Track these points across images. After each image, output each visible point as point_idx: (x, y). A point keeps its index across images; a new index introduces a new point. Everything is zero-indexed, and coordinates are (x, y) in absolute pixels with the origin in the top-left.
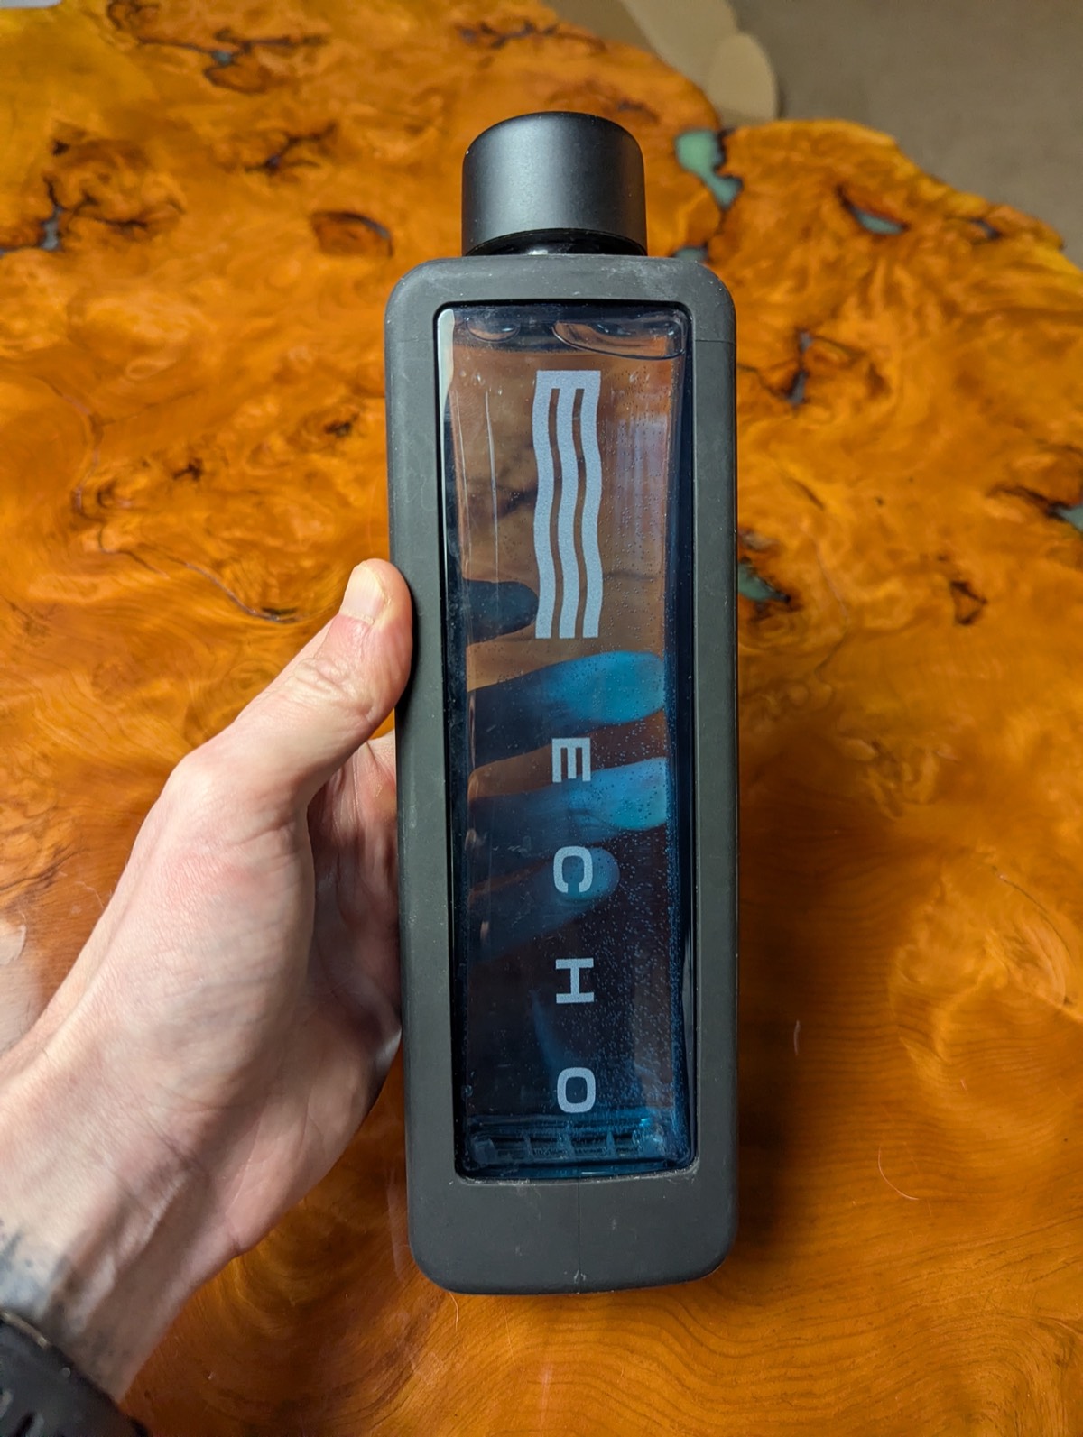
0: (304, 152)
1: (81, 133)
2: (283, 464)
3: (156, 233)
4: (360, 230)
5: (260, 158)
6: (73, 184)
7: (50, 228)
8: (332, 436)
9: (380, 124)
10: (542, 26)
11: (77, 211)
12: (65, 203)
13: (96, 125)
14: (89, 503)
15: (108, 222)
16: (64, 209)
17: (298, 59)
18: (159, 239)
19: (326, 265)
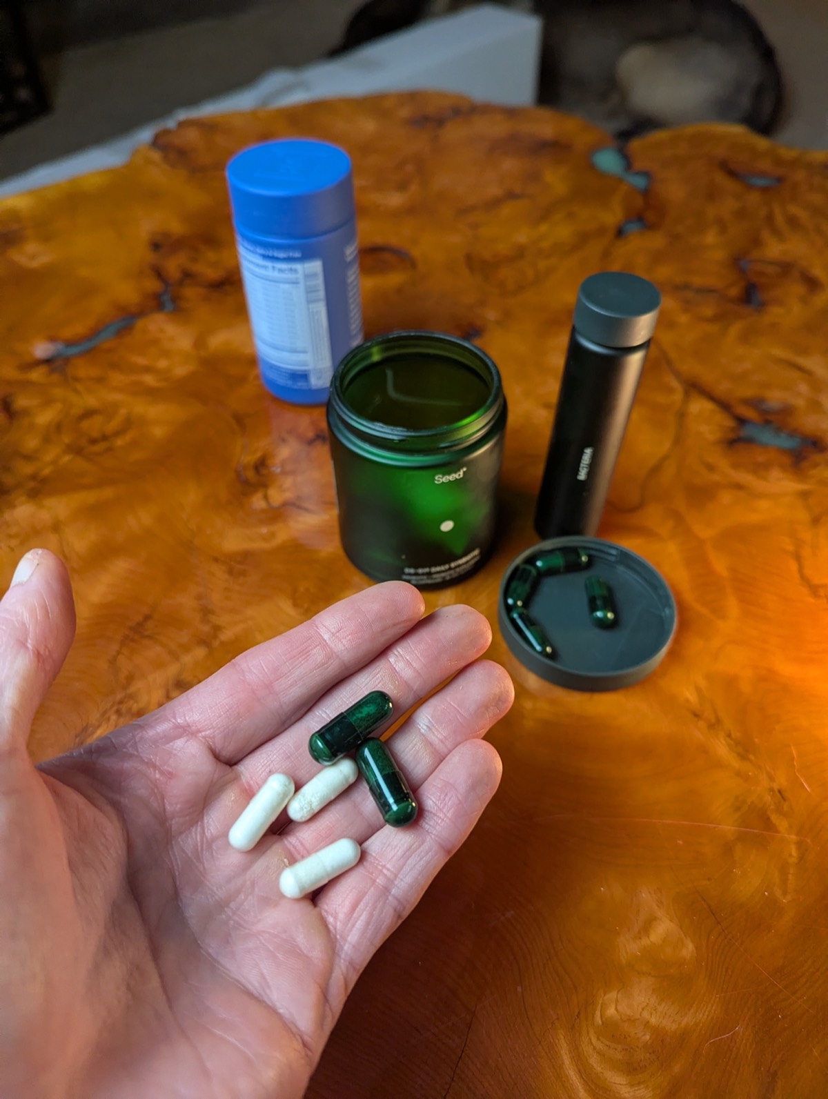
1: (166, 235)
4: (387, 256)
7: (166, 298)
9: (378, 189)
10: (464, 108)
11: (181, 283)
12: (170, 280)
14: (250, 474)
15: (205, 286)
16: (172, 284)
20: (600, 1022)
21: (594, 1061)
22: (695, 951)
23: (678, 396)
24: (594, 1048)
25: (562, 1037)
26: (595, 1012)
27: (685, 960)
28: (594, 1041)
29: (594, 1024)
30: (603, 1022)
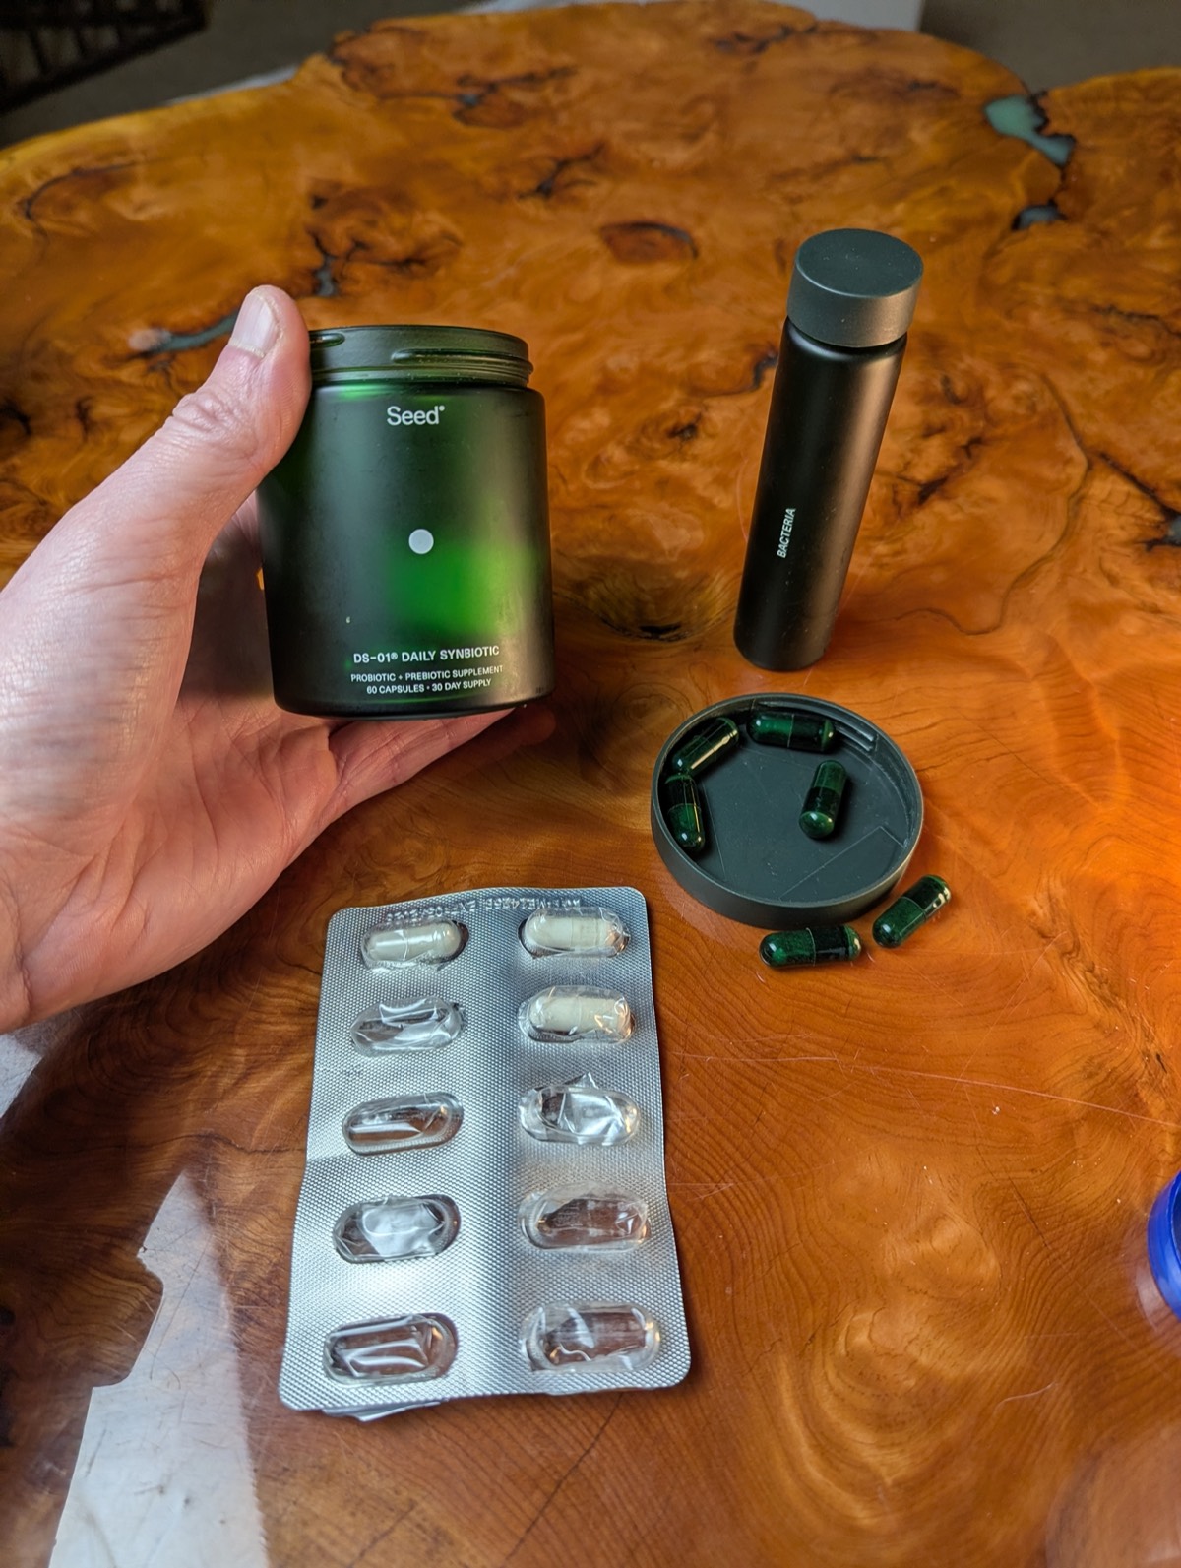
0: (578, 172)
1: (337, 186)
2: (629, 475)
3: (437, 268)
4: (657, 236)
5: (532, 184)
6: (340, 232)
7: (324, 276)
8: (677, 440)
9: (654, 138)
10: (800, 27)
11: (348, 257)
12: (334, 251)
13: (350, 176)
15: (383, 263)
16: (335, 257)
17: (549, 90)
18: (441, 272)
19: (625, 275)
20: (843, 1352)
21: (828, 1406)
22: (999, 1270)
23: (1076, 471)
24: (831, 1388)
25: (784, 1365)
26: (838, 1336)
27: (982, 1281)
28: (831, 1376)
29: (832, 1354)
30: (848, 1354)
